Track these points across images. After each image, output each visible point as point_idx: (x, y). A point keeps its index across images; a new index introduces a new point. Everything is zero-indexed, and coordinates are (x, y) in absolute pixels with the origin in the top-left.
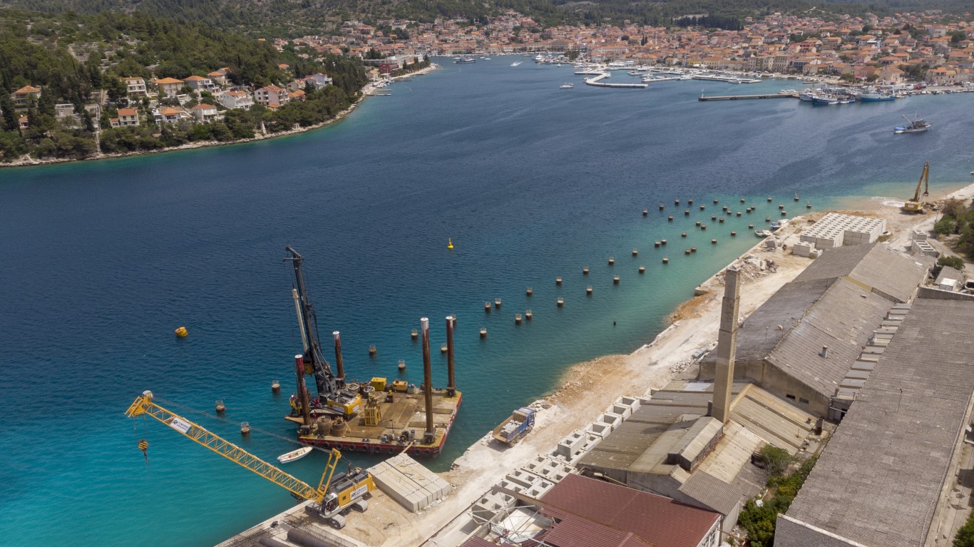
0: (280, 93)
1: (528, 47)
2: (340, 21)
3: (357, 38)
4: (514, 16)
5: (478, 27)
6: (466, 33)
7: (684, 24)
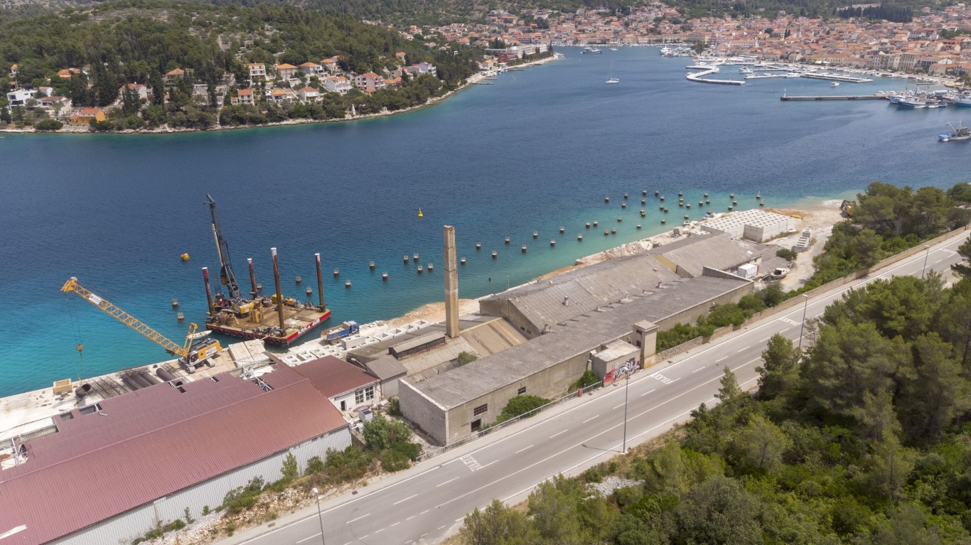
0: (377, 79)
1: (664, 39)
2: (487, 10)
3: (500, 26)
4: (658, 7)
5: (619, 18)
6: (605, 24)
7: (845, 15)
